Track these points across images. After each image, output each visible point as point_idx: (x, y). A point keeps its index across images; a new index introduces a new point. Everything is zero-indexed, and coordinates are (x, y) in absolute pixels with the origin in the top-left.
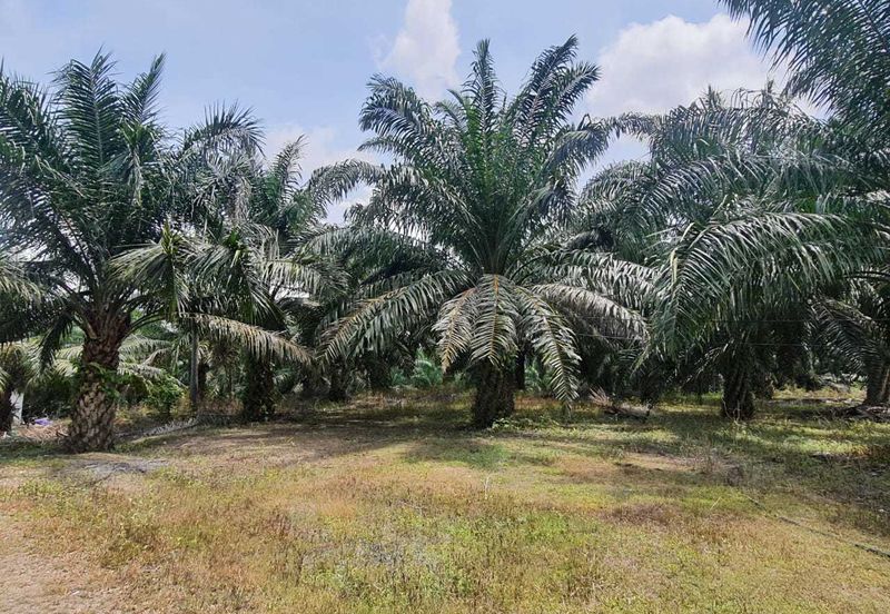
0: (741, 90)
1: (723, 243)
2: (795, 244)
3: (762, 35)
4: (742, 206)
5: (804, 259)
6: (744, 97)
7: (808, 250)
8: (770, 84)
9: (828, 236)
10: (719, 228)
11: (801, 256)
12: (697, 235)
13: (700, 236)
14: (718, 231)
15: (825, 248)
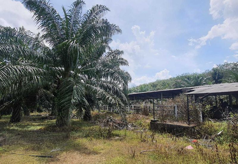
0: (29, 31)
1: (11, 71)
2: (33, 75)
3: (36, 20)
4: (25, 62)
5: (35, 79)
6: (30, 33)
7: (37, 77)
8: (39, 34)
9: (42, 75)
10: (11, 66)
11: (34, 78)
12: (3, 67)
13: (4, 67)
14: (11, 67)
15: (41, 78)
